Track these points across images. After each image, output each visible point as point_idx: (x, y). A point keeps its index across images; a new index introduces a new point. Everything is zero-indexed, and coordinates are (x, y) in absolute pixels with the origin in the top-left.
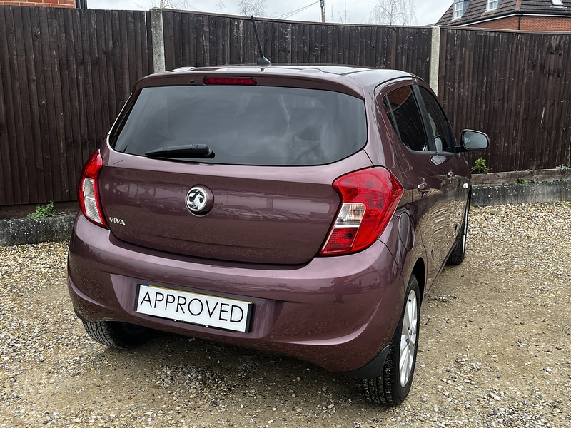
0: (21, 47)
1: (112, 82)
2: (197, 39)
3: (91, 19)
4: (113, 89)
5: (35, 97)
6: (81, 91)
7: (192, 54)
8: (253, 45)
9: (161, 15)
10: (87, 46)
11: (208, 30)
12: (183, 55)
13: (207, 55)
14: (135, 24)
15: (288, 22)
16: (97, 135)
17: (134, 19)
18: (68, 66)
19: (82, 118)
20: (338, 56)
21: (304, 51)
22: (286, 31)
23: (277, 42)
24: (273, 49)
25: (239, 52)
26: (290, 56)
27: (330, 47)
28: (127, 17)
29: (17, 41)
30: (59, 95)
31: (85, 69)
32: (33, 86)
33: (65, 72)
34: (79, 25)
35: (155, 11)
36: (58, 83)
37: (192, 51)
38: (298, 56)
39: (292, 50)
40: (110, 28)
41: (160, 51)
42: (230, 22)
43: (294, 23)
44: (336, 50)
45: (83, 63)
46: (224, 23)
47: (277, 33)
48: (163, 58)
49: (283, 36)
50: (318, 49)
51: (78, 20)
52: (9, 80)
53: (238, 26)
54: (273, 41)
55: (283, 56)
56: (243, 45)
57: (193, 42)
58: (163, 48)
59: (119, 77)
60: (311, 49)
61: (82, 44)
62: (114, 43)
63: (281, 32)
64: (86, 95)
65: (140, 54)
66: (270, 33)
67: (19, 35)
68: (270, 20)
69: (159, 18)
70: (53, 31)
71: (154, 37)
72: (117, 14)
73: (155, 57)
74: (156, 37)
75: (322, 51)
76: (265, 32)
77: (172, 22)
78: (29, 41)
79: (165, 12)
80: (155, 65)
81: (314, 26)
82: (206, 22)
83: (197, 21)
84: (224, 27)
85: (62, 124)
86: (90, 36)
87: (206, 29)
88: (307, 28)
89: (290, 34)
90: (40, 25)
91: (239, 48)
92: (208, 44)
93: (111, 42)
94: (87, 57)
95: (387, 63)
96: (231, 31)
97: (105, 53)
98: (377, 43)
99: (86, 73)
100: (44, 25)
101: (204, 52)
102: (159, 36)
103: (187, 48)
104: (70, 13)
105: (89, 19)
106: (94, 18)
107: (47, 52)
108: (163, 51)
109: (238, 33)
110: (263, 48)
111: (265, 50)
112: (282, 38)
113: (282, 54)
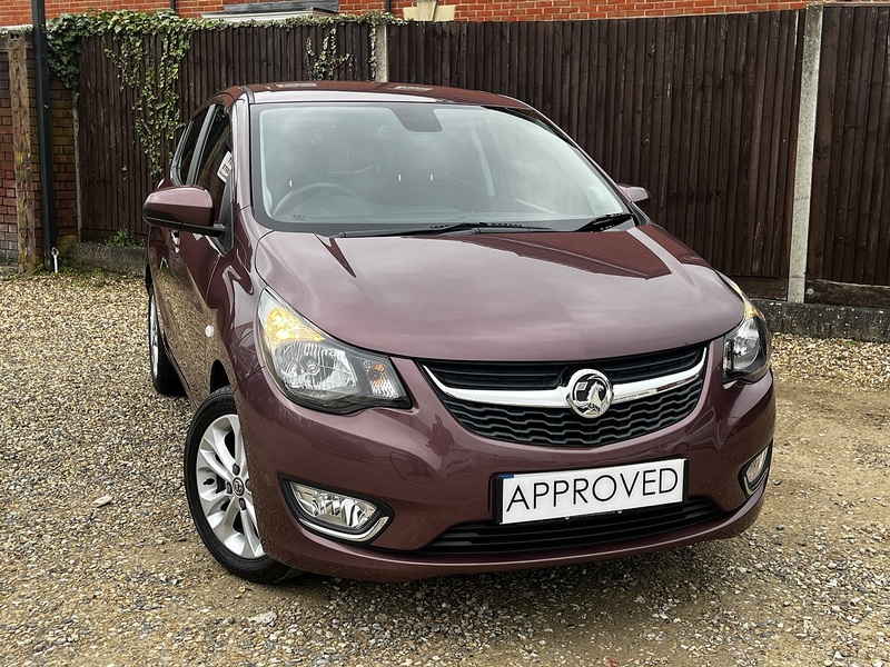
0: (631, 70)
1: (738, 114)
2: (876, 45)
3: (720, 28)
4: (738, 123)
5: (638, 134)
6: (696, 125)
7: (865, 70)
9: (821, 14)
10: (710, 66)
12: (851, 71)
14: (780, 30)
16: (708, 187)
17: (780, 23)
18: (684, 92)
19: (692, 161)
28: (770, 20)
29: (627, 62)
30: (667, 130)
31: (704, 96)
32: (639, 120)
33: (679, 101)
34: (703, 37)
35: (813, 8)
36: (668, 115)
37: (866, 63)
40: (745, 38)
41: (812, 67)
45: (703, 87)
48: (816, 77)
51: (703, 30)
52: (612, 112)
57: (868, 53)
58: (818, 62)
59: (748, 106)
61: (704, 63)
62: (747, 57)
64: (701, 131)
65: (782, 72)
67: (631, 55)
69: (818, 18)
70: (670, 48)
71: (805, 47)
72: (757, 17)
73: (805, 75)
74: (810, 46)
77: (838, 22)
78: (641, 62)
79: (829, 8)
80: (803, 88)
85: (666, 170)
86: (717, 51)
90: (655, 40)
93: (743, 57)
94: (709, 80)
97: (733, 73)
99: (704, 103)
100: (661, 40)
102: (814, 44)
103: (858, 61)
104: (694, 22)
105: (718, 28)
106: (724, 28)
107: (659, 75)
108: (817, 67)
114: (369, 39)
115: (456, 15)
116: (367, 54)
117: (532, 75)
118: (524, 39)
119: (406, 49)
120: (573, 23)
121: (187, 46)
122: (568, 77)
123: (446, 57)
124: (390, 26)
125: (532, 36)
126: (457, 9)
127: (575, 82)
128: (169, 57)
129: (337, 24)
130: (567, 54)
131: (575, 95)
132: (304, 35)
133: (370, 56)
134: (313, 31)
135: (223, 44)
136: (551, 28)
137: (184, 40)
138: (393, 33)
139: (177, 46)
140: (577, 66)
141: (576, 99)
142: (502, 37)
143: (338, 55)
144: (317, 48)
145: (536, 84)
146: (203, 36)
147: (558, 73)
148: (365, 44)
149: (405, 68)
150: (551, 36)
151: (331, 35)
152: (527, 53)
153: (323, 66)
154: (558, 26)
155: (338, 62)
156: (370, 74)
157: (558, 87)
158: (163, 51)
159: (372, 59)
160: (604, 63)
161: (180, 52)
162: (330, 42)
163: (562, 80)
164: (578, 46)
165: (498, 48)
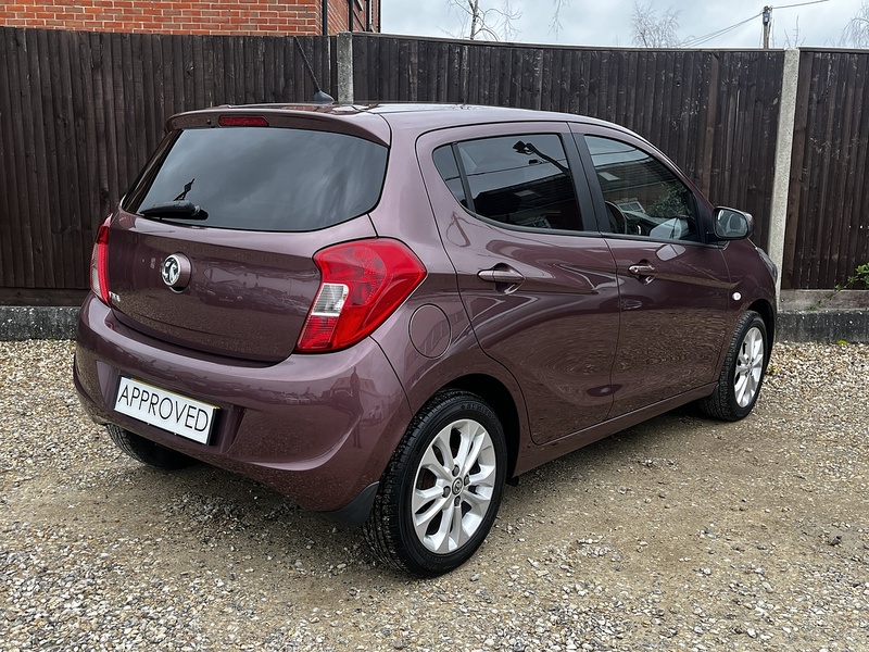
0: (170, 87)
2: (400, 73)
3: (257, 50)
7: (393, 95)
8: (483, 83)
9: (351, 41)
10: (251, 85)
11: (416, 61)
13: (414, 96)
14: (315, 55)
15: (539, 48)
17: (314, 48)
20: (618, 96)
21: (562, 89)
22: (534, 60)
23: (519, 77)
24: (513, 86)
25: (460, 92)
26: (539, 97)
27: (604, 83)
28: (305, 45)
29: (165, 79)
34: (241, 57)
35: (343, 36)
37: (394, 90)
38: (552, 96)
39: (543, 87)
40: (282, 60)
41: (347, 91)
42: (450, 49)
43: (547, 49)
44: (614, 88)
46: (440, 51)
47: (520, 64)
48: (351, 101)
49: (529, 68)
50: (585, 86)
51: (241, 50)
52: (154, 129)
53: (460, 54)
54: (514, 75)
55: (528, 97)
56: (468, 82)
57: (395, 78)
58: (351, 86)
60: (573, 86)
61: (245, 83)
62: (286, 80)
63: (526, 62)
66: (509, 65)
67: (168, 72)
68: (511, 45)
69: (348, 46)
70: (209, 66)
71: (339, 72)
72: (291, 41)
73: (341, 99)
74: (343, 71)
75: (592, 89)
76: (503, 63)
77: (365, 50)
78: (180, 79)
79: (357, 37)
81: (579, 53)
82: (414, 49)
83: (401, 48)
84: (440, 56)
86: (256, 71)
87: (414, 60)
88: (569, 55)
89: (540, 65)
90: (193, 58)
91: (461, 86)
92: (416, 81)
93: (282, 79)
95: (701, 106)
96: (451, 61)
97: (274, 94)
98: (684, 76)
100: (199, 58)
101: (410, 92)
102: (347, 70)
103: (386, 86)
104: (231, 41)
105: (256, 49)
106: (262, 48)
107: (200, 93)
108: (351, 91)
109: (460, 65)
110: (496, 85)
111: (501, 88)
112: (528, 70)
113: (528, 94)
117: (58, 87)
118: (45, 48)
120: (101, 35)
122: (101, 92)
125: (54, 45)
127: (110, 97)
130: (98, 66)
131: (111, 110)
136: (75, 38)
140: (109, 80)
141: (112, 115)
142: (18, 44)
145: (64, 100)
147: (89, 87)
150: (76, 46)
152: (51, 64)
154: (84, 37)
157: (90, 101)
160: (140, 79)
163: (95, 95)
164: (109, 59)
165: (14, 57)
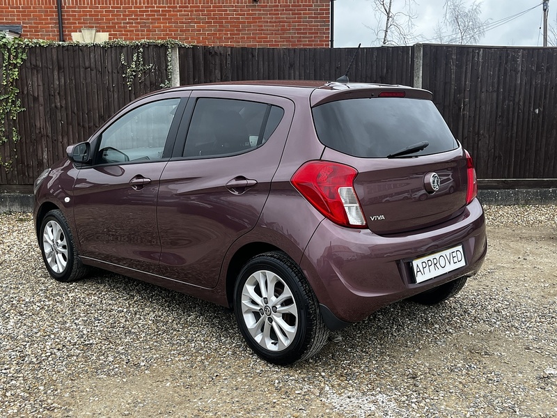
0: (327, 75)
2: (446, 64)
7: (442, 76)
8: (490, 68)
9: (422, 48)
10: (369, 73)
12: (436, 76)
13: (453, 76)
14: (403, 56)
15: (520, 48)
17: (402, 52)
21: (532, 70)
22: (518, 55)
23: (509, 64)
24: (506, 69)
25: (478, 74)
26: (519, 74)
27: (555, 66)
28: (398, 52)
34: (365, 58)
35: (418, 45)
37: (442, 73)
39: (522, 69)
40: (386, 59)
41: (419, 75)
42: (473, 51)
43: (524, 49)
46: (468, 52)
47: (510, 57)
48: (421, 79)
49: (514, 59)
50: (544, 68)
51: (365, 55)
53: (478, 53)
54: (506, 63)
55: (514, 75)
56: (482, 68)
57: (443, 67)
58: (421, 72)
60: (538, 68)
61: (366, 71)
62: (387, 70)
63: (513, 56)
65: (404, 77)
66: (504, 58)
67: (327, 68)
68: (505, 48)
69: (420, 51)
71: (415, 65)
72: (391, 49)
73: (415, 79)
74: (417, 64)
75: (548, 70)
76: (500, 57)
77: (429, 53)
79: (425, 46)
82: (454, 51)
83: (448, 51)
84: (468, 55)
86: (372, 66)
87: (454, 57)
88: (536, 52)
89: (520, 57)
90: (340, 60)
91: (478, 70)
92: (454, 68)
93: (385, 70)
94: (369, 81)
96: (473, 57)
100: (343, 60)
101: (451, 74)
102: (419, 63)
103: (439, 72)
104: (359, 50)
105: (372, 54)
106: (375, 54)
108: (421, 75)
109: (478, 59)
110: (497, 69)
111: (499, 70)
112: (514, 61)
113: (513, 73)
114: (166, 55)
115: (110, 39)
116: (164, 64)
117: (271, 77)
118: (266, 57)
119: (191, 62)
120: (294, 50)
121: (24, 57)
123: (218, 67)
124: (180, 48)
125: (271, 56)
126: (110, 35)
128: (10, 64)
129: (143, 46)
130: (292, 66)
132: (118, 52)
133: (167, 66)
134: (125, 50)
135: (55, 57)
136: (282, 52)
137: (22, 53)
138: (182, 52)
139: (16, 57)
140: (297, 73)
142: (253, 56)
143: (144, 65)
144: (129, 60)
146: (38, 51)
147: (287, 77)
148: (163, 59)
149: (191, 73)
150: (282, 56)
151: (138, 53)
152: (269, 65)
153: (134, 71)
154: (286, 51)
155: (144, 69)
156: (167, 76)
158: (4, 59)
159: (169, 68)
161: (19, 61)
162: (138, 57)
164: (298, 62)
165: (251, 63)
